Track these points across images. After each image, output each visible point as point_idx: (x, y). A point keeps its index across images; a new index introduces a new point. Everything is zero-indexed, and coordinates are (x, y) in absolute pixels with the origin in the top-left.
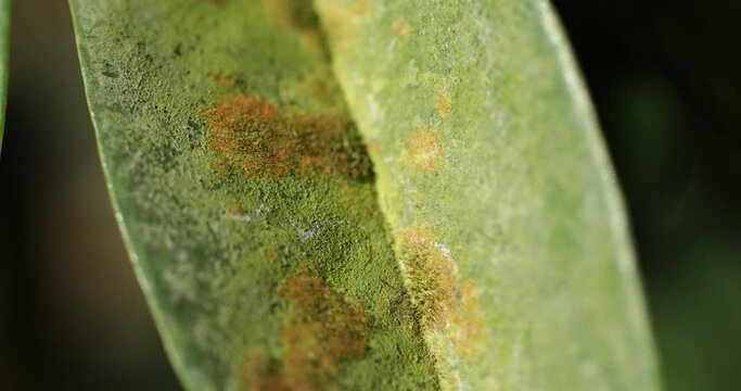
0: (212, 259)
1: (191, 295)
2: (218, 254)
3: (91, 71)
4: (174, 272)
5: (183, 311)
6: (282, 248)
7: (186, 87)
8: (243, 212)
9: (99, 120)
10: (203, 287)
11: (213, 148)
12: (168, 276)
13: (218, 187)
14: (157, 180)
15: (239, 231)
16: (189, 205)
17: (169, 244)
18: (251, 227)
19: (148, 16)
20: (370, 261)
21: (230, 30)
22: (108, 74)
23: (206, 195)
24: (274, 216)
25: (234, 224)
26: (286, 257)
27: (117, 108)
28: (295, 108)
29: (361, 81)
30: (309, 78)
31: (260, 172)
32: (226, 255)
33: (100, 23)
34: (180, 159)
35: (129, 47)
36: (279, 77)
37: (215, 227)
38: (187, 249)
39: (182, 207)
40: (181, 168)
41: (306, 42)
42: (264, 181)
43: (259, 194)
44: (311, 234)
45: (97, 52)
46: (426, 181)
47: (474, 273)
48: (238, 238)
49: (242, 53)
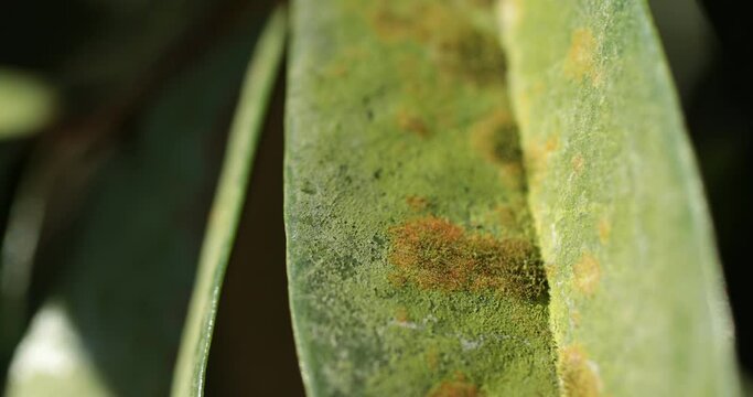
0: (371, 359)
1: (345, 390)
2: (378, 356)
3: (293, 187)
4: (334, 368)
6: (442, 355)
7: (379, 207)
8: (410, 320)
9: (291, 230)
10: (358, 383)
11: (393, 261)
12: (327, 371)
13: (390, 296)
14: (333, 286)
15: (403, 337)
16: (360, 310)
17: (334, 343)
18: (415, 334)
19: (355, 143)
20: (529, 375)
21: (433, 159)
22: (306, 191)
23: (377, 302)
24: (440, 326)
25: (399, 330)
26: (445, 364)
27: (309, 220)
28: (482, 231)
29: (547, 211)
30: (501, 205)
31: (434, 286)
32: (385, 357)
33: (308, 146)
34: (360, 270)
35: (331, 169)
36: (471, 203)
37: (380, 332)
38: (350, 348)
39: (353, 311)
40: (358, 277)
41: (504, 174)
42: (436, 294)
43: (429, 305)
44: (474, 345)
45: (300, 171)
46: (586, 303)
47: (612, 389)
48: (400, 342)
49: (439, 180)
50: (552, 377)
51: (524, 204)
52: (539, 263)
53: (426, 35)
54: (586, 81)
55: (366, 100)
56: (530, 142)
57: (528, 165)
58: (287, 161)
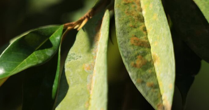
2: (130, 53)
5: (125, 57)
6: (138, 53)
9: (118, 38)
10: (128, 55)
12: (124, 54)
13: (131, 46)
14: (124, 44)
16: (127, 47)
17: (124, 51)
19: (125, 28)
21: (135, 31)
22: (119, 33)
23: (129, 47)
24: (137, 50)
28: (142, 40)
29: (150, 37)
30: (144, 37)
31: (136, 45)
33: (119, 28)
35: (122, 31)
36: (140, 36)
37: (130, 50)
38: (126, 52)
40: (127, 44)
41: (144, 33)
46: (156, 47)
47: (159, 56)
48: (132, 51)
49: (136, 33)
50: (151, 57)
51: (147, 37)
52: (149, 43)
53: (133, 15)
54: (155, 20)
55: (126, 23)
56: (147, 29)
57: (147, 31)
58: (116, 30)
